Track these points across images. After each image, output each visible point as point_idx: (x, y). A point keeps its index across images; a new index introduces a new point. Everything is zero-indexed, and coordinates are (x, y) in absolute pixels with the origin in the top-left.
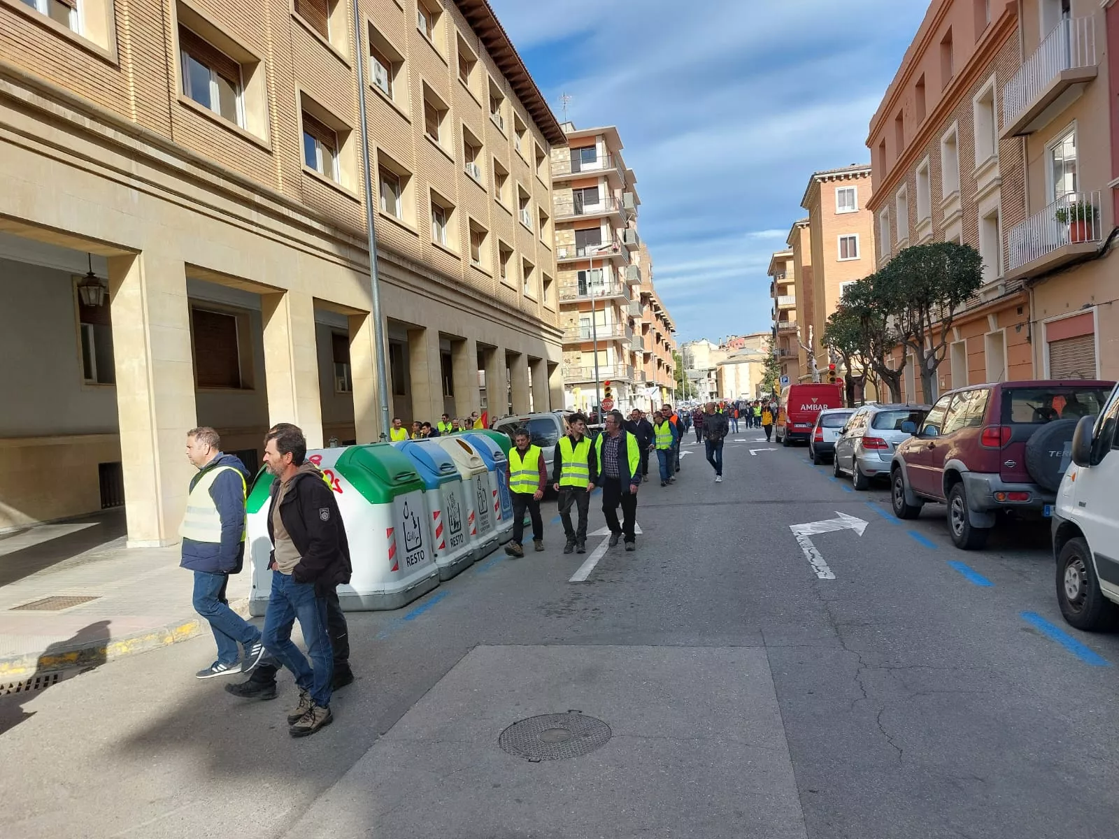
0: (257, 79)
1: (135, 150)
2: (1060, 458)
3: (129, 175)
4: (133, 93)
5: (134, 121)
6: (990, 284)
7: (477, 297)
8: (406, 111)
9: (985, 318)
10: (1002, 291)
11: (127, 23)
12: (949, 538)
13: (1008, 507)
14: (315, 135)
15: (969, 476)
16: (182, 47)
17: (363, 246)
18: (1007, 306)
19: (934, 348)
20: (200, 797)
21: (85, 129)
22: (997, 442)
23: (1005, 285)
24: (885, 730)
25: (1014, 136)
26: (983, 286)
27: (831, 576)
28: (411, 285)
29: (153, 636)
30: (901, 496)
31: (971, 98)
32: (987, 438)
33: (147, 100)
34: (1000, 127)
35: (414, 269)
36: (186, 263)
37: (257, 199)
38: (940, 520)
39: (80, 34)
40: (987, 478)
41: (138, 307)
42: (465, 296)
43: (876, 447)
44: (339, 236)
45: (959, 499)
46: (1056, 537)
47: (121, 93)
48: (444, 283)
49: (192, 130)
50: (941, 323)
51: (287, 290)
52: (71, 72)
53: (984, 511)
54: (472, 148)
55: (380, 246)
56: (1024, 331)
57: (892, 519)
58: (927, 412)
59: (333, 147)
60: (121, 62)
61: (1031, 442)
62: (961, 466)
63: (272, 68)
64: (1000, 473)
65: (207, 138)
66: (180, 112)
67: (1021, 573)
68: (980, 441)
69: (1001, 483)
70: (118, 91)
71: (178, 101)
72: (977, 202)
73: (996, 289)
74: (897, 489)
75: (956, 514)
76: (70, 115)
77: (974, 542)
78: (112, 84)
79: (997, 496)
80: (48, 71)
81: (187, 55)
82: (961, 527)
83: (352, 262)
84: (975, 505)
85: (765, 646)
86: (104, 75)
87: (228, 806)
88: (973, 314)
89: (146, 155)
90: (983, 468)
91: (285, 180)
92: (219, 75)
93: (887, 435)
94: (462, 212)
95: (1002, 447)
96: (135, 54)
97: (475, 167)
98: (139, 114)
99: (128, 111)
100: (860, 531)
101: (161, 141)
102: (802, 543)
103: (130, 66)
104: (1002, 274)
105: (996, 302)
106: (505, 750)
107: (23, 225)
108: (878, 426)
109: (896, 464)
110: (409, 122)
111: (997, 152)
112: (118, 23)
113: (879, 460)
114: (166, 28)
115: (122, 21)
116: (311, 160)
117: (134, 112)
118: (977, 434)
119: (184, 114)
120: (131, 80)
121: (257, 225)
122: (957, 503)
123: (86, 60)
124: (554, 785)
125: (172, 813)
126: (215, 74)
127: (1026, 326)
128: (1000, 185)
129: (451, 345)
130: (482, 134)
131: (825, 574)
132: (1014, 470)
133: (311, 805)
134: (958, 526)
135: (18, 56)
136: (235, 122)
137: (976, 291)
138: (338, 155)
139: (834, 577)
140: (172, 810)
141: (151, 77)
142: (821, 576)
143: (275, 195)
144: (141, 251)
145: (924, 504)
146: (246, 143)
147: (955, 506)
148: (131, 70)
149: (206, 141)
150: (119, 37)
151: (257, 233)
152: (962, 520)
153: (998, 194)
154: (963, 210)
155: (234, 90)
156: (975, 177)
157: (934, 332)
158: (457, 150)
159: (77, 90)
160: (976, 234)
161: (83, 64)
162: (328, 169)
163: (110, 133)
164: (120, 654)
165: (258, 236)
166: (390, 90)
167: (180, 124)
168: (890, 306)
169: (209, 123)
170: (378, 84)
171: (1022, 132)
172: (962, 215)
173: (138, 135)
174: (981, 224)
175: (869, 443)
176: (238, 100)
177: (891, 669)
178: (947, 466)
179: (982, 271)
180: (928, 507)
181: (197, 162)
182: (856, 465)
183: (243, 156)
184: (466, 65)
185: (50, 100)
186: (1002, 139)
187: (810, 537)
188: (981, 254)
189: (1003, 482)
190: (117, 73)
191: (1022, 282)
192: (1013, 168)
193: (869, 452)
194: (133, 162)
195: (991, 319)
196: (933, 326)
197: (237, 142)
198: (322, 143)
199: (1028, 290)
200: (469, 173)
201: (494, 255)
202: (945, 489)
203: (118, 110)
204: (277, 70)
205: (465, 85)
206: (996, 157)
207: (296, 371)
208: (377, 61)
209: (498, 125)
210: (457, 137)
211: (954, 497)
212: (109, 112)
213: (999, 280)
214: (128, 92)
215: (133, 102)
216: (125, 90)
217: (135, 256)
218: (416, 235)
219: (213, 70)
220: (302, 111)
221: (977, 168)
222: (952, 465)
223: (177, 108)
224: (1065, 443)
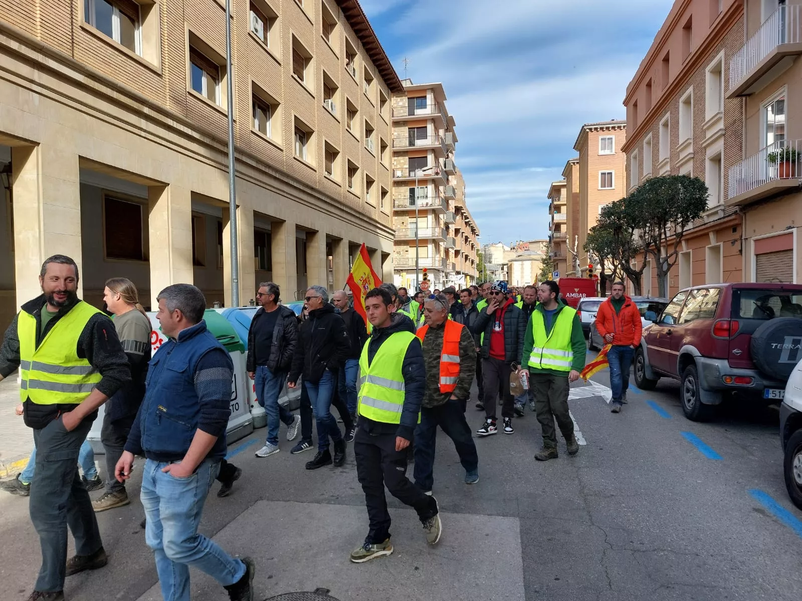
0: (153, 17)
1: (36, 61)
2: (781, 350)
3: (32, 81)
4: (38, 16)
5: (39, 39)
6: (712, 208)
7: (328, 200)
8: (278, 56)
9: (707, 234)
10: (721, 214)
12: (681, 409)
13: (733, 388)
14: (201, 66)
15: (701, 361)
18: (724, 226)
19: (668, 255)
22: (726, 333)
23: (723, 210)
25: (737, 97)
26: (707, 210)
27: (583, 442)
28: (274, 187)
30: (641, 370)
31: (705, 68)
32: (718, 330)
33: (51, 23)
34: (725, 91)
35: (277, 176)
36: (80, 156)
37: (146, 110)
38: (673, 394)
40: (717, 363)
41: (34, 189)
42: (319, 199)
44: (216, 145)
45: (691, 378)
47: (30, 16)
48: (301, 187)
49: (92, 51)
50: (675, 237)
51: (169, 184)
53: (713, 390)
54: (330, 89)
56: (737, 246)
57: (635, 389)
58: (666, 305)
59: (216, 77)
61: (756, 335)
62: (694, 350)
63: (165, 10)
64: (728, 359)
65: (106, 59)
66: (82, 36)
67: (744, 447)
68: (712, 330)
70: (25, 13)
71: (80, 27)
72: (705, 148)
73: (716, 213)
74: (639, 365)
75: (688, 391)
77: (703, 415)
78: (19, 6)
79: (726, 379)
82: (692, 401)
84: (705, 385)
85: (519, 516)
88: (700, 230)
89: (47, 66)
90: (714, 355)
91: (172, 98)
92: (120, 11)
94: (319, 136)
95: (731, 338)
97: (332, 103)
98: (43, 33)
99: (35, 30)
100: (607, 399)
101: (61, 56)
104: (722, 202)
105: (716, 223)
110: (280, 64)
111: (722, 109)
116: (197, 86)
117: (39, 31)
118: (711, 325)
119: (85, 37)
120: (37, 5)
121: (145, 131)
122: (689, 381)
126: (118, 11)
127: (739, 242)
128: (724, 135)
129: (306, 235)
130: (337, 78)
132: (741, 357)
134: (689, 401)
136: (133, 50)
137: (702, 214)
138: (220, 84)
139: (585, 443)
141: (56, 5)
143: (162, 109)
144: (39, 144)
145: (659, 379)
146: (140, 67)
147: (687, 383)
149: (104, 61)
151: (145, 138)
152: (693, 396)
153: (721, 142)
154: (694, 154)
155: (133, 23)
156: (704, 128)
157: (669, 243)
158: (318, 89)
160: (703, 171)
162: (211, 94)
165: (146, 140)
166: (265, 38)
167: (81, 45)
168: (635, 222)
170: (255, 33)
171: (744, 93)
172: (694, 157)
173: (41, 50)
174: (708, 164)
176: (136, 33)
177: (635, 551)
178: (683, 350)
179: (708, 199)
180: (663, 380)
181: (93, 77)
183: (135, 76)
184: (328, 26)
186: (728, 98)
188: (707, 185)
189: (730, 367)
191: (737, 208)
192: (735, 122)
194: (36, 71)
195: (712, 236)
196: (668, 239)
198: (207, 73)
199: (741, 214)
200: (327, 108)
201: (343, 169)
202: (679, 368)
203: (25, 28)
204: (169, 12)
205: (327, 42)
206: (722, 113)
207: (173, 248)
208: (255, 15)
209: (352, 74)
210: (318, 80)
211: (686, 377)
212: (16, 28)
213: (720, 206)
214: (35, 15)
215: (38, 24)
216: (32, 13)
217: (34, 147)
218: (282, 150)
219: (115, 7)
220: (190, 46)
221: (706, 121)
222: (687, 350)
223: (80, 34)
224: (786, 337)
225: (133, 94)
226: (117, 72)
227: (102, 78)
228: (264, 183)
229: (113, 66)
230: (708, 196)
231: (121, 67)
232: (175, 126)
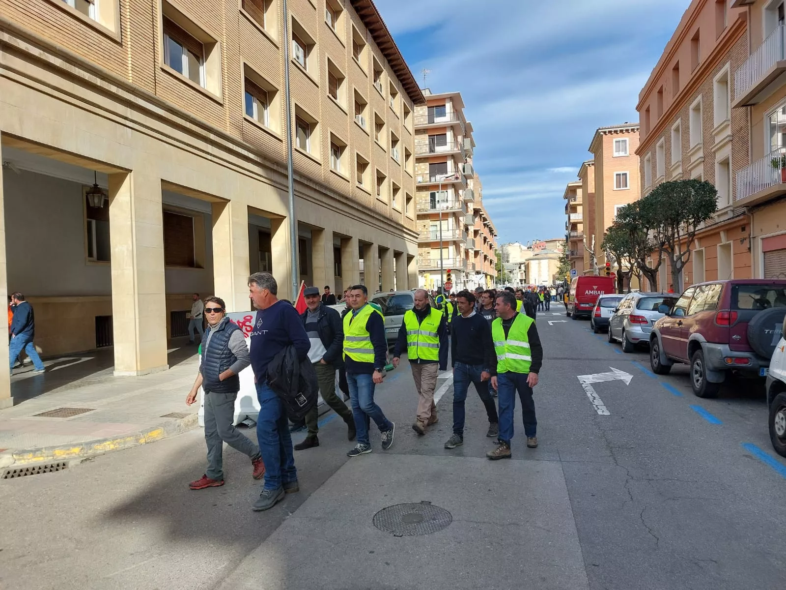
0: (215, 54)
1: (130, 101)
2: (772, 335)
3: (126, 118)
4: (130, 62)
5: (131, 81)
6: (722, 209)
7: (360, 208)
8: (316, 78)
9: (719, 233)
10: (731, 215)
11: (128, 14)
12: (692, 389)
13: (734, 368)
14: (251, 93)
15: (706, 346)
16: (165, 31)
17: (283, 171)
18: (735, 225)
19: (682, 253)
20: (165, 552)
21: (98, 86)
22: (727, 322)
23: (733, 211)
24: (646, 524)
25: (743, 106)
26: (717, 211)
27: (607, 413)
28: (315, 199)
29: (132, 438)
30: (657, 358)
31: (712, 78)
32: (720, 319)
33: (140, 67)
34: (732, 100)
35: (317, 188)
36: (162, 180)
37: (212, 137)
38: (685, 376)
39: (97, 21)
40: (720, 347)
41: (129, 209)
42: (352, 207)
43: (640, 322)
44: (268, 164)
45: (699, 362)
46: (770, 391)
47: (123, 62)
48: (338, 198)
49: (170, 88)
50: (687, 236)
51: (230, 200)
52: (90, 47)
53: (717, 370)
54: (360, 105)
55: (295, 172)
56: (746, 244)
57: (650, 373)
58: (677, 299)
59: (265, 102)
60: (123, 40)
61: (752, 323)
62: (701, 338)
63: (225, 47)
64: (728, 344)
65: (180, 94)
66: (162, 76)
67: (742, 416)
68: (715, 319)
69: (730, 351)
70: (120, 61)
71: (161, 68)
72: (714, 152)
73: (726, 213)
74: (654, 353)
75: (696, 372)
76: (87, 76)
77: (709, 392)
79: (727, 360)
80: (73, 45)
81: (168, 37)
83: (274, 182)
84: (711, 366)
85: (561, 461)
86: (111, 49)
87: (184, 559)
88: (709, 231)
89: (137, 104)
90: (717, 340)
91: (231, 124)
92: (189, 51)
93: (647, 314)
94: (352, 149)
96: (133, 35)
97: (362, 118)
98: (134, 76)
99: (127, 74)
100: (627, 382)
101: (148, 95)
102: (586, 388)
103: (129, 43)
104: (731, 203)
105: (726, 222)
106: (377, 527)
107: (53, 151)
108: (641, 308)
109: (654, 335)
110: (318, 86)
111: (729, 117)
112: (122, 14)
113: (641, 332)
114: (154, 18)
115: (125, 13)
116: (249, 111)
117: (130, 75)
118: (713, 315)
119: (164, 77)
120: (129, 53)
121: (211, 155)
122: (697, 364)
123: (100, 39)
124: (412, 554)
125: (146, 562)
126: (186, 50)
127: (748, 240)
128: (731, 141)
129: (341, 242)
130: (367, 95)
131: (603, 411)
132: (739, 342)
133: (242, 561)
134: (698, 381)
135: (53, 34)
136: (199, 83)
137: (712, 215)
138: (268, 108)
139: (609, 414)
140: (146, 560)
141: (143, 51)
142: (600, 412)
143: (224, 135)
144: (132, 170)
145: (673, 364)
146: (206, 98)
147: (696, 366)
148: (129, 46)
149: (178, 96)
150: (122, 24)
151: (211, 160)
152: (701, 376)
153: (729, 147)
154: (704, 157)
155: (199, 61)
156: (713, 134)
157: (681, 242)
158: (350, 107)
159: (93, 59)
160: (713, 174)
161: (97, 41)
162: (261, 117)
163: (113, 89)
164: (109, 449)
166: (305, 64)
167: (161, 83)
168: (650, 224)
169: (182, 84)
170: (297, 60)
171: (747, 104)
172: (704, 160)
173: (133, 91)
174: (717, 166)
175: (635, 319)
176: (201, 68)
177: (650, 480)
178: (691, 338)
179: (717, 201)
180: (676, 366)
181: (172, 111)
182: (624, 334)
183: (203, 107)
184: (358, 47)
185: (74, 66)
186: (734, 108)
187: (592, 384)
188: (716, 188)
189: (731, 350)
190: (120, 48)
191: (745, 209)
192: (741, 128)
193: (635, 326)
194: (129, 109)
195: (722, 234)
196: (681, 238)
197: (200, 98)
198: (257, 99)
199: (750, 214)
200: (358, 124)
201: (373, 179)
202: (689, 354)
203: (120, 73)
204: (228, 49)
205: (357, 61)
206: (729, 120)
207: (234, 257)
208: (297, 44)
209: (379, 90)
210: (350, 97)
211: (695, 360)
212: (113, 74)
213: (729, 207)
214: (127, 61)
215: (130, 68)
216: (125, 60)
217: (127, 174)
218: (320, 164)
219: (185, 47)
220: (245, 77)
221: (715, 128)
222: (695, 337)
223: (160, 73)
224: (776, 324)
225: (203, 124)
226: (189, 104)
227: (178, 111)
228: (306, 195)
229: (185, 100)
230: (717, 198)
231: (192, 101)
232: (234, 149)
